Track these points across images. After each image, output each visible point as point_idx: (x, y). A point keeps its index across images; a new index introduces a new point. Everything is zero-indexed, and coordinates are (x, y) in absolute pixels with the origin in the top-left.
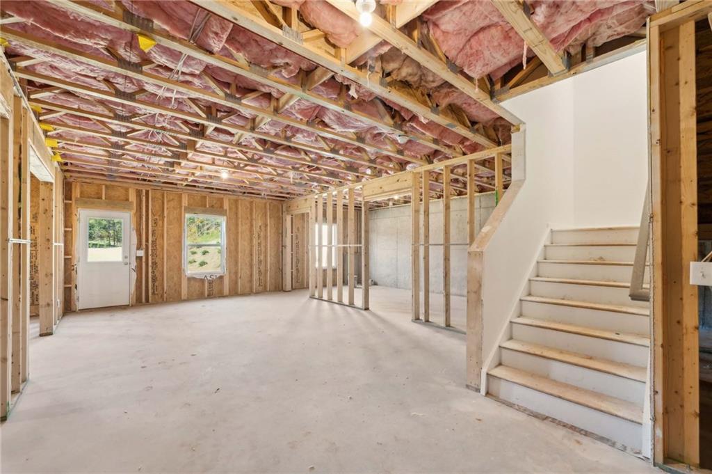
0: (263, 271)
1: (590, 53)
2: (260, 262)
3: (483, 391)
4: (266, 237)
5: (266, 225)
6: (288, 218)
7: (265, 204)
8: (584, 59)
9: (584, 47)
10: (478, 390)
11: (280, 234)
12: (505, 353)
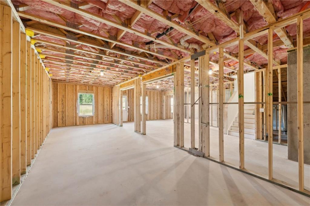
0: (157, 113)
1: (248, 71)
2: (156, 110)
3: (228, 134)
4: (158, 102)
5: (158, 99)
6: (165, 97)
7: (158, 92)
8: (247, 72)
9: (247, 71)
10: (227, 134)
11: (161, 101)
12: (232, 128)
